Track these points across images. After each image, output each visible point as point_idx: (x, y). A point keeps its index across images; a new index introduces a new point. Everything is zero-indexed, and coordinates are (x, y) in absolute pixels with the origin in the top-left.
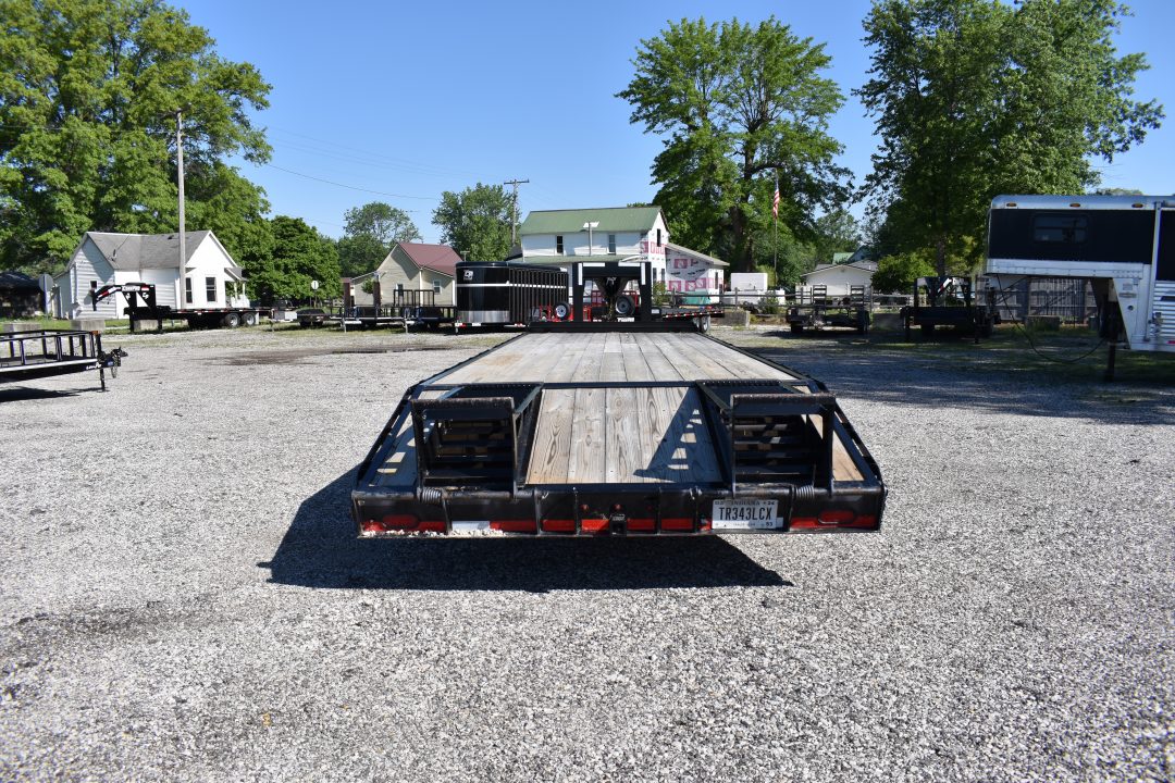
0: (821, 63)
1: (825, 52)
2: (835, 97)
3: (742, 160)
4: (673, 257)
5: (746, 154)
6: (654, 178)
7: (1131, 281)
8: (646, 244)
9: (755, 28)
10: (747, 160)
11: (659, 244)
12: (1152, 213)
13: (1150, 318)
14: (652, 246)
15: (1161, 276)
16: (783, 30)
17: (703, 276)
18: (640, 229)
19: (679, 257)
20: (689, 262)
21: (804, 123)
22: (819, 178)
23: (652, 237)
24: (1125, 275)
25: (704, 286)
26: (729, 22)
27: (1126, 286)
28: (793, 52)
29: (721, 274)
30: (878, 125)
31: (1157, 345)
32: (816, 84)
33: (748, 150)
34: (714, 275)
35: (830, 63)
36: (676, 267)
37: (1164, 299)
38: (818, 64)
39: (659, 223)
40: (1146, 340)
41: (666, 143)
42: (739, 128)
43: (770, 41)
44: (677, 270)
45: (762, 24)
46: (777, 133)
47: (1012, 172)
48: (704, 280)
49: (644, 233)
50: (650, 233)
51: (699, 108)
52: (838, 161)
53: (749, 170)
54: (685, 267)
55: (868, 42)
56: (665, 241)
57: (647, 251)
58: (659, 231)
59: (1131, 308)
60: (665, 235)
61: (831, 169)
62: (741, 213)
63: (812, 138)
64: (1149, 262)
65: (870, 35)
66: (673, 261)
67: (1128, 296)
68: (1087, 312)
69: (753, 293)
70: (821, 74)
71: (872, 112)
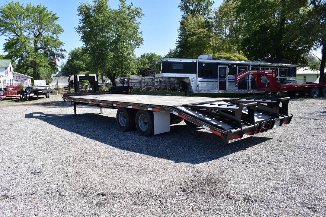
0: (56, 19)
1: (57, 16)
2: (61, 29)
3: (34, 46)
4: (15, 76)
5: (35, 44)
6: (4, 50)
7: (193, 78)
8: (7, 71)
9: (36, 6)
10: (35, 46)
11: (11, 71)
12: (196, 63)
13: (197, 86)
14: (9, 72)
15: (199, 77)
16: (45, 8)
17: (26, 81)
18: (5, 66)
19: (18, 76)
20: (21, 77)
21: (53, 36)
22: (57, 52)
23: (9, 69)
24: (192, 76)
25: (27, 84)
26: (29, 4)
27: (192, 79)
28: (48, 15)
29: (31, 80)
30: (81, 38)
31: (199, 92)
32: (55, 25)
33: (35, 43)
34: (29, 81)
35: (58, 19)
36: (17, 78)
37: (199, 81)
38: (55, 19)
39: (10, 65)
40: (196, 91)
41: (6, 40)
42: (32, 36)
43: (41, 11)
44: (17, 80)
45: (38, 6)
46: (45, 38)
47: (121, 53)
48: (27, 82)
49: (6, 68)
50: (8, 68)
51: (20, 30)
52: (63, 48)
53: (37, 49)
54: (20, 78)
55: (78, 15)
56: (12, 70)
57: (8, 73)
58: (11, 67)
59: (193, 84)
60: (12, 69)
61: (60, 50)
62: (35, 62)
63: (55, 40)
64: (196, 73)
65: (79, 13)
66: (15, 77)
67: (192, 81)
68: (143, 87)
69: (42, 86)
70: (56, 22)
71: (80, 34)
